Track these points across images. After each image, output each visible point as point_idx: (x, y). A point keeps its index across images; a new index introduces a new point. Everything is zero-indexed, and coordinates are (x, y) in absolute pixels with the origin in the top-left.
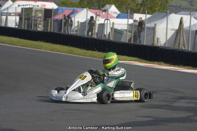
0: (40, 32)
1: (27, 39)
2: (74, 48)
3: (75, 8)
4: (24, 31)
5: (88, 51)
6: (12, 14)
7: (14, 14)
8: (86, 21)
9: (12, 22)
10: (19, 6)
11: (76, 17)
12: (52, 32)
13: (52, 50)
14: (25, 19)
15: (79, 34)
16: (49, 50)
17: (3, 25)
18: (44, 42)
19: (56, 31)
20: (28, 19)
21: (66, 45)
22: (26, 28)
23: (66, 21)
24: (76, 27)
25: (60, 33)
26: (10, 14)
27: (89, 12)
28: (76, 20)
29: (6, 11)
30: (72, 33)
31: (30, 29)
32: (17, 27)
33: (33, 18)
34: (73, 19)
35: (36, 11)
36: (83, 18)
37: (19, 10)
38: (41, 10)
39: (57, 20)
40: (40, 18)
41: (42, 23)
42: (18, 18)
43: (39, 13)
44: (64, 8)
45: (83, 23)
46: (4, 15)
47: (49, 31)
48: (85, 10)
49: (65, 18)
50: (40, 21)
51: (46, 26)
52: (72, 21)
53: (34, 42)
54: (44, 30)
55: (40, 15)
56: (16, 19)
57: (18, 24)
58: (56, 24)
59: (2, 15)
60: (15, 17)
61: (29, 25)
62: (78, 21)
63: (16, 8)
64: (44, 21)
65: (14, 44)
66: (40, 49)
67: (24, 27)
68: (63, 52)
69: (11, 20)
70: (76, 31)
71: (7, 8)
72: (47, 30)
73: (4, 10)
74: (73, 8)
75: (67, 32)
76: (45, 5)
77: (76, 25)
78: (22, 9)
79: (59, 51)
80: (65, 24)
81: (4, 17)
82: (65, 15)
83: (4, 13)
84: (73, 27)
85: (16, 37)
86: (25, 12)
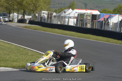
0: (89, 29)
1: (81, 33)
2: (110, 39)
3: (111, 14)
4: (79, 28)
5: (119, 41)
6: (72, 18)
7: (73, 18)
8: (118, 22)
9: (72, 22)
10: (76, 12)
11: (111, 19)
12: (96, 29)
13: (96, 40)
14: (80, 20)
15: (113, 30)
16: (95, 40)
17: (66, 24)
18: (91, 34)
19: (99, 28)
20: (82, 21)
21: (105, 37)
22: (80, 26)
23: (105, 22)
24: (111, 26)
25: (101, 29)
26: (71, 18)
27: (120, 17)
28: (112, 21)
29: (68, 16)
30: (109, 29)
31: (83, 27)
32: (75, 25)
33: (85, 20)
34: (109, 21)
35: (87, 16)
36: (116, 21)
37: (76, 15)
38: (90, 15)
39: (100, 21)
40: (89, 20)
41: (90, 23)
42: (75, 20)
43: (88, 17)
44: (104, 14)
45: (116, 23)
46: (67, 18)
47: (94, 28)
48: (117, 15)
49: (104, 20)
50: (89, 22)
51: (92, 25)
52: (109, 22)
53: (85, 34)
54: (91, 27)
55: (89, 18)
56: (74, 21)
57: (75, 24)
58: (99, 24)
59: (66, 18)
60: (73, 19)
61: (82, 24)
62: (113, 22)
63: (74, 14)
64: (92, 22)
65: (73, 36)
66: (89, 39)
67: (79, 26)
68: (103, 41)
69: (71, 21)
70: (112, 28)
71: (69, 14)
72: (93, 27)
73: (67, 15)
74: (110, 14)
75: (105, 29)
76: (92, 13)
77: (111, 24)
78: (78, 14)
79: (100, 40)
80: (105, 24)
81: (67, 19)
82: (105, 18)
83: (67, 17)
84: (110, 26)
85: (74, 31)
86: (80, 16)
